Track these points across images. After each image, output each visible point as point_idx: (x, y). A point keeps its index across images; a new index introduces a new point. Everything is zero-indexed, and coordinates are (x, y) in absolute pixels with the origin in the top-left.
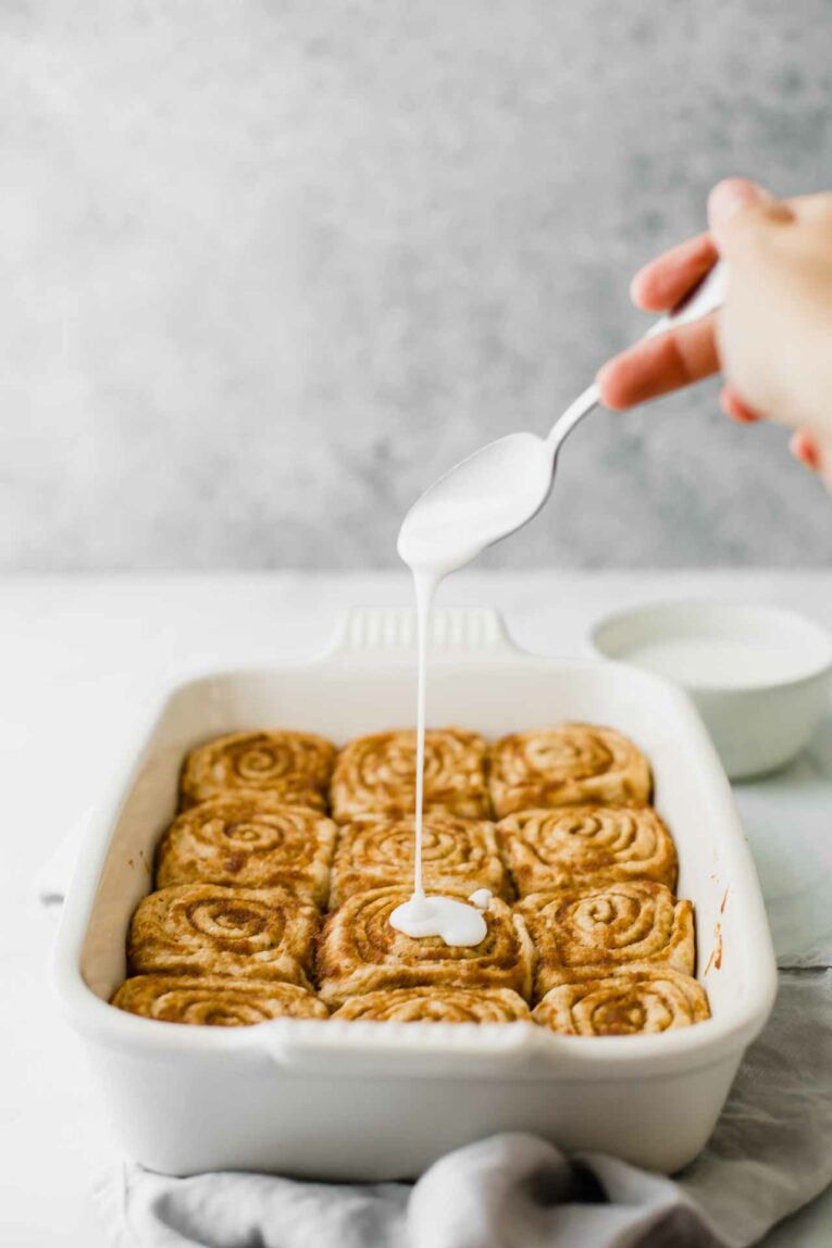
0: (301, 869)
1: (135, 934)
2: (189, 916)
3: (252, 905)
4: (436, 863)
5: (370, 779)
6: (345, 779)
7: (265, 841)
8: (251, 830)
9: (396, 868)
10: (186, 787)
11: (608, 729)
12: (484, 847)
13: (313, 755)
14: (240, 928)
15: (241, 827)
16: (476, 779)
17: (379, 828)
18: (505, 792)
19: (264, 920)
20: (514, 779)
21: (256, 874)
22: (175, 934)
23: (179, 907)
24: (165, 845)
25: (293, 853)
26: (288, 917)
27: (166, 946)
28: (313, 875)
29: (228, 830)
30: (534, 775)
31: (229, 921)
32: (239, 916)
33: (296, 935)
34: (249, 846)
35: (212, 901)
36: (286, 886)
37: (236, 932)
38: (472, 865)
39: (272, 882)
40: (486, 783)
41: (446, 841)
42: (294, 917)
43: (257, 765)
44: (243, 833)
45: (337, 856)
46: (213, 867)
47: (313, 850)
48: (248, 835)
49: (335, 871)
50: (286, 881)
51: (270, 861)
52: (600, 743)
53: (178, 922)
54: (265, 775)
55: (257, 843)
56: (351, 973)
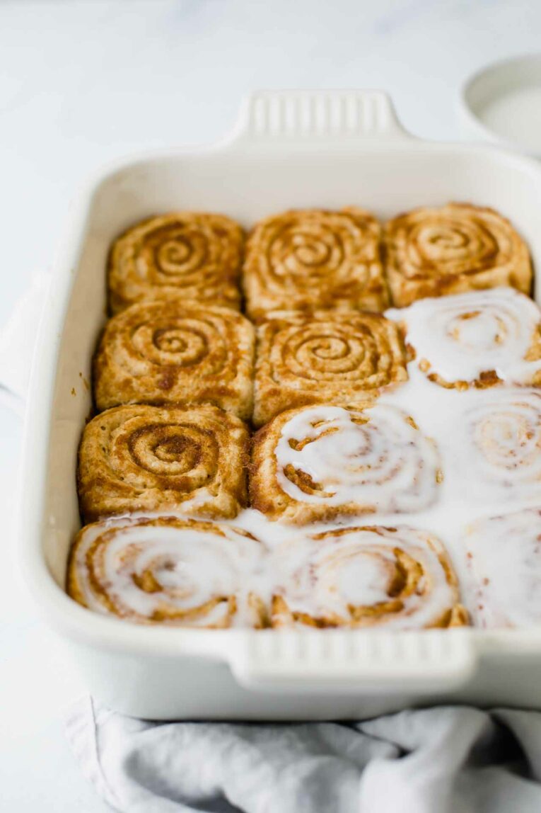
0: (227, 384)
1: (84, 471)
2: (131, 449)
3: (186, 430)
4: (349, 375)
5: (280, 270)
6: (256, 270)
7: (191, 353)
8: (177, 338)
9: (314, 382)
10: (113, 284)
11: (489, 210)
12: (390, 353)
13: (225, 241)
14: (178, 460)
15: (168, 335)
16: (375, 270)
17: (293, 330)
18: (403, 285)
19: (199, 448)
20: (410, 270)
21: (187, 391)
22: (121, 472)
23: (122, 440)
24: (100, 360)
25: (218, 364)
26: (220, 444)
27: (114, 487)
28: (239, 390)
29: (156, 341)
30: (428, 265)
31: (168, 451)
32: (175, 444)
33: (230, 464)
34: (177, 358)
35: (150, 428)
36: (216, 403)
37: (175, 466)
38: (381, 375)
39: (202, 399)
40: (384, 274)
41: (356, 348)
42: (226, 444)
43: (175, 257)
44: (170, 341)
45: (258, 366)
46: (147, 386)
47: (236, 361)
48: (176, 344)
49: (257, 383)
50: (214, 397)
51: (198, 376)
52: (484, 228)
53: (122, 458)
54: (184, 268)
55: (184, 355)
56: (283, 510)
